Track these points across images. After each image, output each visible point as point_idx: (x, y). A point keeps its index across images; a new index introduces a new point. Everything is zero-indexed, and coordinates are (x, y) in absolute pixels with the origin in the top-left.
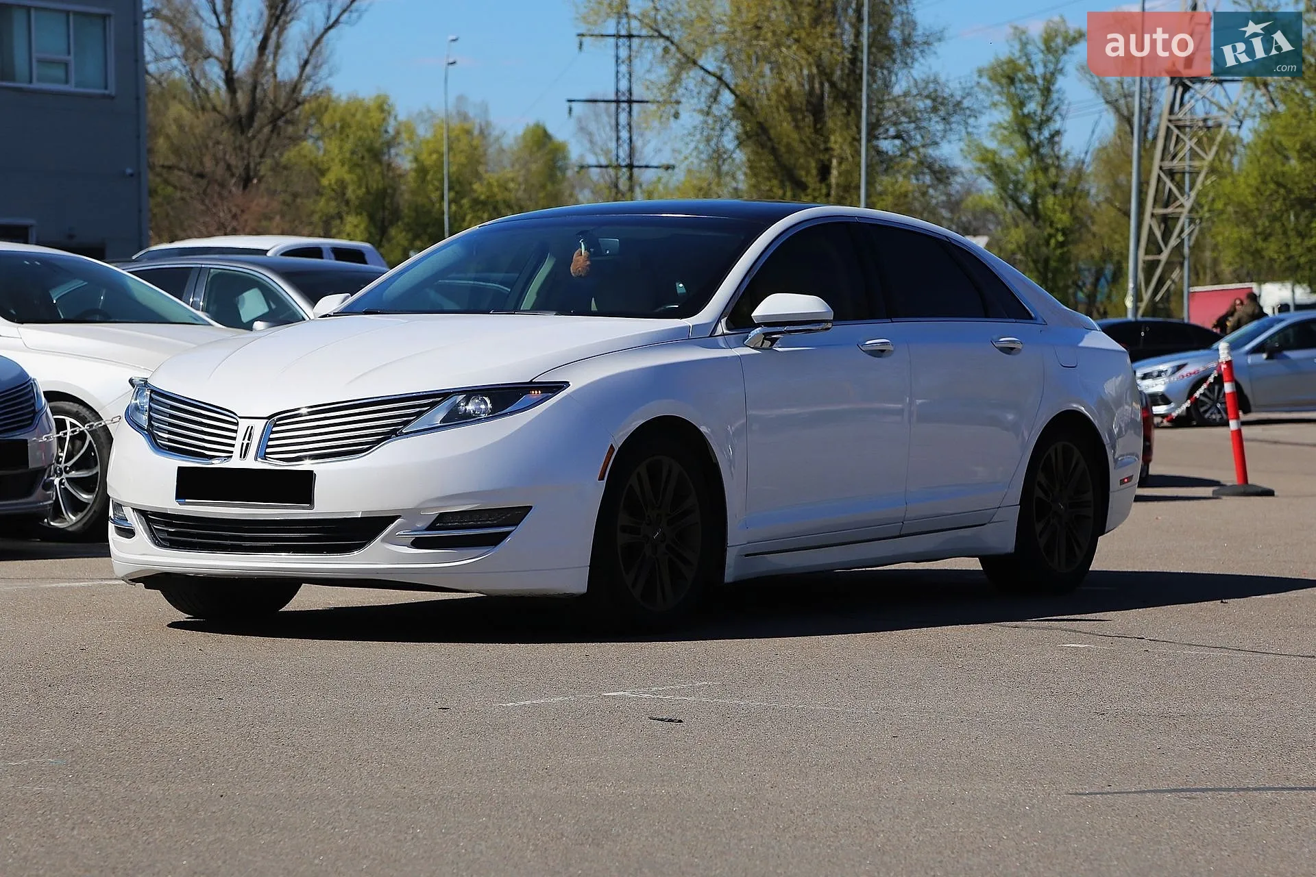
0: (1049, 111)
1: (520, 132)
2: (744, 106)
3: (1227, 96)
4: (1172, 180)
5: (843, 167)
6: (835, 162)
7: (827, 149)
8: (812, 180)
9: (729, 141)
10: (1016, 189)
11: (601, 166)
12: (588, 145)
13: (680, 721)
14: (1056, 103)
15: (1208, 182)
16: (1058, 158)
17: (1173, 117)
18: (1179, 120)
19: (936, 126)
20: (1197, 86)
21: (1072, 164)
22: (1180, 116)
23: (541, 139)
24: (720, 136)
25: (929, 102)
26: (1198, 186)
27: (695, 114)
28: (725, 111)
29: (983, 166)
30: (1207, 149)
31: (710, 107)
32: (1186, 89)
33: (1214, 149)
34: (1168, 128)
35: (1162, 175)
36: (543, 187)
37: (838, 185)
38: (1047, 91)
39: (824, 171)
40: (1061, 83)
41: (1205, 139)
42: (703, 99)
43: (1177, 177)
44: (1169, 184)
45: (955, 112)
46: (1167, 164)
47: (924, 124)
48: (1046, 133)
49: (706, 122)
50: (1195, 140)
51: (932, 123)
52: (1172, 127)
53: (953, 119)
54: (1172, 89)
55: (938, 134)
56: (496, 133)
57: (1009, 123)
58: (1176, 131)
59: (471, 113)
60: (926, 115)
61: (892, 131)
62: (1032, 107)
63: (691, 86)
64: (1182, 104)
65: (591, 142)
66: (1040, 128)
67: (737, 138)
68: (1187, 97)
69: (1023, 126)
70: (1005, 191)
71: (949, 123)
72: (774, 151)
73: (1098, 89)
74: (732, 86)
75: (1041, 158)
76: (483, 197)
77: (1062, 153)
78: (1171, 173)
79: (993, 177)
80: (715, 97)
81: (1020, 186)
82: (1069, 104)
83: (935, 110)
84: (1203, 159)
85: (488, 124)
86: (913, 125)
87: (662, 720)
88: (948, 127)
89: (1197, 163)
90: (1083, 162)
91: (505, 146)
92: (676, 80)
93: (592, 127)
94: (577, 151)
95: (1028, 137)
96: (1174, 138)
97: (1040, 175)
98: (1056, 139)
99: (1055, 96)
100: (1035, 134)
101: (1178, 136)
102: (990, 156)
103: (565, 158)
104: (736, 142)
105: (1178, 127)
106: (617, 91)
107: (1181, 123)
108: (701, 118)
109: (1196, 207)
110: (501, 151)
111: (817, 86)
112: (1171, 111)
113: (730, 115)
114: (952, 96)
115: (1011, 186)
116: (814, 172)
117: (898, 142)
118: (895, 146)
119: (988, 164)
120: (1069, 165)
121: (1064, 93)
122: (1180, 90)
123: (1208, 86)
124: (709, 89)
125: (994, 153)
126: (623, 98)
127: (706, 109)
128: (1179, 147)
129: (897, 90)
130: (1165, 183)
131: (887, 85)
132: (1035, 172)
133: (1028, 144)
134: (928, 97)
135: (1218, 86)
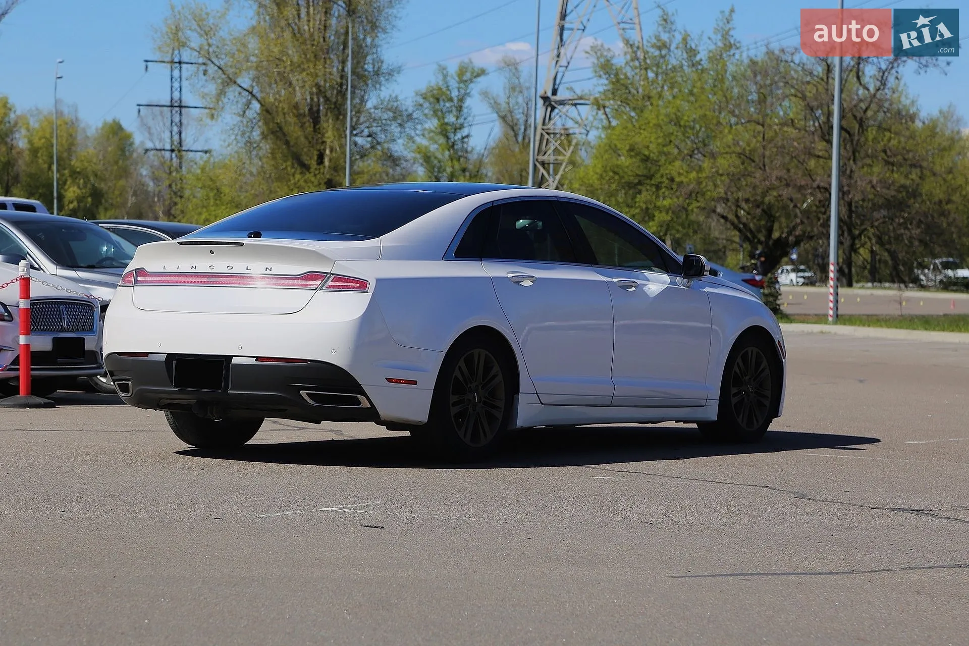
0: (461, 121)
1: (100, 125)
2: (267, 111)
3: (579, 114)
4: (544, 168)
5: (334, 155)
6: (328, 152)
7: (323, 142)
8: (313, 163)
9: (256, 135)
10: (439, 172)
11: (157, 150)
12: (147, 135)
13: (383, 528)
14: (465, 116)
15: (567, 170)
16: (467, 152)
17: (545, 127)
18: (548, 129)
19: (395, 129)
20: (560, 107)
21: (475, 157)
22: (549, 126)
23: (116, 131)
24: (251, 132)
25: (391, 114)
26: (561, 172)
27: (234, 116)
28: (255, 115)
29: (418, 156)
30: (567, 148)
31: (244, 112)
32: (553, 108)
33: (572, 148)
34: (542, 134)
35: (538, 164)
36: (116, 163)
37: (329, 167)
38: (460, 109)
39: (321, 157)
40: (468, 102)
41: (565, 142)
42: (240, 106)
43: (546, 166)
44: (542, 170)
45: (408, 121)
46: (541, 158)
47: (387, 128)
48: (459, 136)
49: (242, 122)
50: (559, 142)
51: (393, 127)
52: (544, 133)
53: (406, 125)
54: (544, 109)
55: (396, 134)
56: (82, 125)
57: (436, 128)
58: (546, 136)
59: (66, 111)
60: (388, 122)
61: (366, 132)
62: (451, 119)
63: (232, 97)
64: (550, 119)
65: (150, 133)
66: (455, 133)
67: (263, 133)
68: (553, 114)
69: (444, 131)
70: (432, 173)
71: (404, 128)
72: (287, 143)
73: (492, 107)
74: (259, 98)
75: (456, 152)
76: (78, 170)
77: (469, 149)
78: (543, 164)
79: (424, 163)
80: (248, 105)
81: (442, 170)
82: (474, 116)
83: (395, 119)
84: (565, 155)
85: (77, 119)
86: (379, 128)
87: (370, 527)
88: (403, 130)
89: (560, 158)
90: (483, 155)
91: (89, 134)
92: (221, 93)
93: (151, 123)
94: (139, 139)
95: (448, 138)
96: (545, 142)
97: (456, 163)
98: (466, 140)
99: (465, 110)
100: (451, 136)
101: (547, 139)
102: (424, 150)
103: (132, 144)
104: (261, 137)
105: (548, 134)
106: (172, 99)
107: (549, 131)
108: (239, 119)
109: (559, 186)
110: (87, 137)
111: (316, 100)
112: (544, 124)
113: (258, 118)
114: (406, 111)
115: (436, 170)
116: (315, 158)
117: (369, 139)
118: (367, 142)
119: (422, 154)
120: (473, 157)
121: (470, 109)
122: (549, 109)
123: (567, 107)
124: (244, 100)
125: (426, 147)
126: (176, 104)
127: (242, 113)
128: (548, 147)
129: (369, 105)
130: (539, 170)
131: (363, 101)
132: (452, 160)
133: (447, 141)
134: (389, 110)
135: (574, 107)
